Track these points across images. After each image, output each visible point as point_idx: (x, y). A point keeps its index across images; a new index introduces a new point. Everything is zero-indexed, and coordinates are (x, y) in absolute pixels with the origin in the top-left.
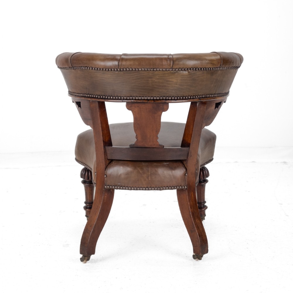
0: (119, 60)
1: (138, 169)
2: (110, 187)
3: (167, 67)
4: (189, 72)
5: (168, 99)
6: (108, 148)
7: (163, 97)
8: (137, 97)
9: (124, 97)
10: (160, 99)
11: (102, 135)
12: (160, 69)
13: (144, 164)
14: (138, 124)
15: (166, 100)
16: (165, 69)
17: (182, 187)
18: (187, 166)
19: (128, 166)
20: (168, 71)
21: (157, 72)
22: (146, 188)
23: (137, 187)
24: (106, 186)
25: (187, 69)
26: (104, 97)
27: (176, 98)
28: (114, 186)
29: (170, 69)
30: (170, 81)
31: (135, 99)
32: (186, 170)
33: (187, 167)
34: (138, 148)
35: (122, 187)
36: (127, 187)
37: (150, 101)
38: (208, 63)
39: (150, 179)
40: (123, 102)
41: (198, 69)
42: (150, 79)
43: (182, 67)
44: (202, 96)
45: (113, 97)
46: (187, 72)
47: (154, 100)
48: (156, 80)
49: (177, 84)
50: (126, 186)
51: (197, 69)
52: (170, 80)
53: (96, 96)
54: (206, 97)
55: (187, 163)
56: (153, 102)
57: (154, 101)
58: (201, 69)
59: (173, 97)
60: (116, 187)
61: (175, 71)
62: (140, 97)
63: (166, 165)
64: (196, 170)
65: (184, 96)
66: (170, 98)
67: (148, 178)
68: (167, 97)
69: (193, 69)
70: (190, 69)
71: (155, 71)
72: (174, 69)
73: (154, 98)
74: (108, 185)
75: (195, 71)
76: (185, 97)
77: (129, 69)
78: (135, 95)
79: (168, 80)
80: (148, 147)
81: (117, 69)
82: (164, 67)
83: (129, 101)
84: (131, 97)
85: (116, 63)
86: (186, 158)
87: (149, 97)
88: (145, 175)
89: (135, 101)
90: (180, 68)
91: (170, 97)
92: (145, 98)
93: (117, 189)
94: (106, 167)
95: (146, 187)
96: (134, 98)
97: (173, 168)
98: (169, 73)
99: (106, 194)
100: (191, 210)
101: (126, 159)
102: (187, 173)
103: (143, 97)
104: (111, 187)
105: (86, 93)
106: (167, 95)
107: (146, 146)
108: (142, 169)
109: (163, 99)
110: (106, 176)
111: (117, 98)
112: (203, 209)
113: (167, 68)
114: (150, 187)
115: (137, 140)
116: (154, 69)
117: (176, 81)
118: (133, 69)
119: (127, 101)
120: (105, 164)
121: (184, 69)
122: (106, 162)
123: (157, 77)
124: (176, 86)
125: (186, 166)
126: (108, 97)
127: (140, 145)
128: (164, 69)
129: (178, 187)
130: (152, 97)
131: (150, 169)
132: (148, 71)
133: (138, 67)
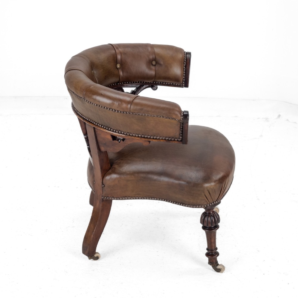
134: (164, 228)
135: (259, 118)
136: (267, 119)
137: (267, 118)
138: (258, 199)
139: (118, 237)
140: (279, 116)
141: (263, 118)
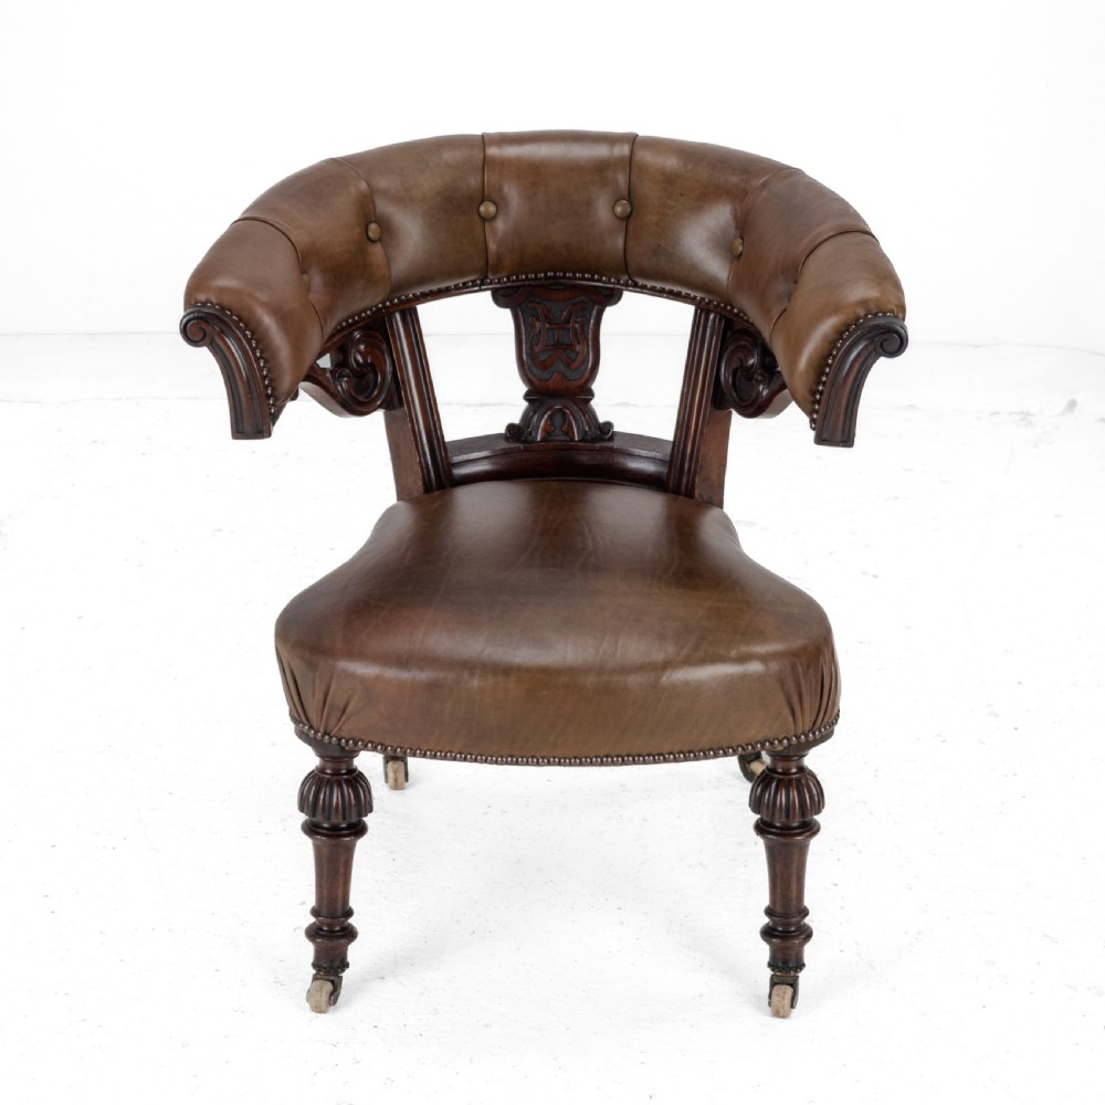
135: (998, 413)
136: (1026, 417)
137: (1028, 414)
138: (994, 714)
140: (1072, 404)
141: (1011, 413)
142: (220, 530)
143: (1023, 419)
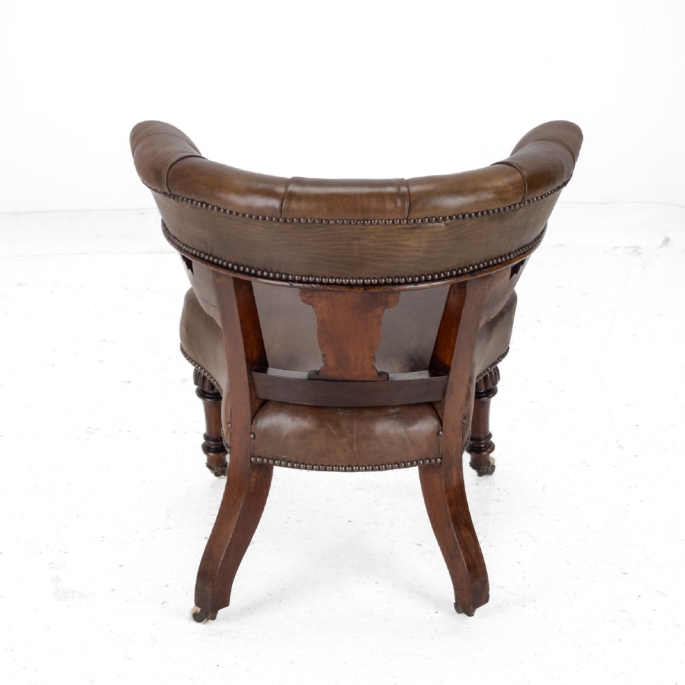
0: (281, 197)
1: (329, 425)
2: (262, 460)
3: (397, 217)
4: (447, 225)
5: (399, 284)
6: (257, 376)
7: (385, 279)
8: (325, 278)
9: (295, 276)
10: (379, 285)
11: (243, 347)
12: (380, 222)
13: (341, 413)
14: (328, 333)
15: (393, 284)
16: (391, 221)
17: (430, 461)
18: (443, 414)
19: (305, 417)
20: (396, 225)
21: (371, 227)
22: (345, 468)
23: (326, 464)
24: (254, 457)
25: (444, 219)
26: (247, 269)
27: (417, 279)
28: (272, 459)
29: (404, 220)
30: (403, 245)
31: (321, 283)
32: (441, 422)
33: (441, 417)
34: (329, 382)
35: (290, 462)
36: (303, 464)
37: (356, 289)
38: (493, 200)
39: (355, 449)
40: (291, 286)
41: (470, 216)
42: (355, 242)
43: (430, 214)
44: (478, 265)
45: (269, 273)
46: (443, 224)
47: (364, 285)
48: (369, 244)
49: (418, 251)
50: (300, 461)
51: (467, 215)
52: (403, 243)
53: (227, 263)
54: (489, 266)
55: (442, 408)
56: (362, 290)
57: (365, 289)
58: (476, 214)
59: (409, 277)
60: (277, 462)
61: (415, 225)
62: (332, 278)
63: (394, 414)
64: (465, 418)
65: (435, 274)
66: (403, 280)
67: (351, 445)
68: (396, 277)
69: (457, 217)
70: (451, 218)
71: (368, 225)
72: (412, 221)
73: (366, 281)
74: (260, 457)
75: (460, 222)
76: (439, 275)
77: (307, 220)
78: (320, 273)
79: (399, 243)
80: (352, 379)
81: (279, 219)
82: (389, 216)
83: (306, 285)
84: (312, 277)
85: (275, 203)
86: (439, 398)
87: (353, 279)
88: (344, 441)
89: (322, 287)
90: (425, 218)
91: (402, 277)
92: (344, 280)
93: (280, 465)
94: (254, 416)
95: (346, 465)
96: (317, 279)
97: (408, 421)
98: (399, 229)
99: (254, 474)
100: (450, 510)
101: (301, 403)
102: (442, 431)
103: (339, 278)
104: (265, 460)
105: (204, 250)
106: (397, 274)
107: (347, 377)
108: (337, 426)
109: (386, 284)
110: (254, 435)
111: (277, 275)
112: (486, 453)
113: (397, 219)
114: (356, 466)
115: (326, 365)
116: (364, 221)
117: (417, 245)
118: (314, 221)
119: (301, 285)
120: (252, 410)
121: (436, 220)
122: (252, 404)
123: (373, 238)
124: (417, 254)
125: (440, 415)
126: (256, 271)
127: (332, 374)
128: (389, 220)
129: (421, 462)
130: (360, 279)
131: (355, 426)
132: (350, 226)
133: (328, 218)
134: (392, 523)
135: (618, 248)
136: (636, 250)
137: (637, 247)
138: (621, 447)
139: (279, 550)
140: (667, 240)
141: (626, 248)
142: (105, 341)
143: (635, 251)
